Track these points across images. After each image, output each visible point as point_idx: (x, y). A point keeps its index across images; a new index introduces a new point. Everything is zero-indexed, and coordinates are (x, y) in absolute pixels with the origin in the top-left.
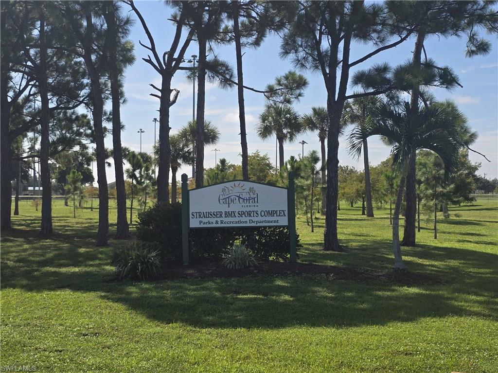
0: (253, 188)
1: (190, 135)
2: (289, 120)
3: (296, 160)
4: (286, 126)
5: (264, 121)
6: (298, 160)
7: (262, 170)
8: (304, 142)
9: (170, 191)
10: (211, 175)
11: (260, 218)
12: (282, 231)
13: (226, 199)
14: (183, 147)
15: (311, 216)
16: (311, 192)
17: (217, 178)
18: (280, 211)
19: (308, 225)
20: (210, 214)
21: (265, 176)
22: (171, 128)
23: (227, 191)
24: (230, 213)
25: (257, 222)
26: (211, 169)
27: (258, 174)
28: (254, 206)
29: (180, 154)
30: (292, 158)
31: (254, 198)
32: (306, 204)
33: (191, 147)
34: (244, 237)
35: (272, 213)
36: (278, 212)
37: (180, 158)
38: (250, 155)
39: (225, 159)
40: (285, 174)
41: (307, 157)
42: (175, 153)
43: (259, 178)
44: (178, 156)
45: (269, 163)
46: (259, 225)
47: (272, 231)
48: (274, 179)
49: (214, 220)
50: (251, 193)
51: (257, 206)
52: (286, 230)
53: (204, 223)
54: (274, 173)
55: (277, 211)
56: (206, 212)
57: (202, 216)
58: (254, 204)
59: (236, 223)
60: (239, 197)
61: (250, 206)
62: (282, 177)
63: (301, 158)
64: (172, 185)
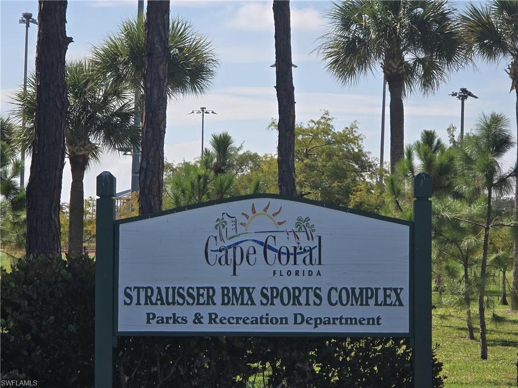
0: (307, 219)
1: (126, 63)
2: (420, 23)
3: (439, 142)
4: (413, 41)
5: (346, 25)
6: (448, 144)
7: (339, 174)
8: (465, 94)
9: (65, 229)
10: (187, 184)
11: (326, 310)
12: (392, 351)
13: (226, 249)
14: (106, 96)
15: (482, 310)
16: (483, 238)
17: (203, 190)
18: (385, 290)
19: (472, 337)
20: (178, 295)
21: (347, 191)
22: (70, 40)
23: (230, 226)
24: (238, 291)
25: (318, 321)
26: (187, 166)
27: (326, 185)
28: (310, 273)
29: (98, 118)
30: (429, 137)
31: (311, 250)
32: (466, 276)
33: (130, 98)
34: (278, 364)
35: (362, 296)
36: (381, 294)
37: (98, 130)
38: (305, 127)
39: (230, 134)
40: (407, 187)
41: (474, 136)
42: (81, 113)
43: (326, 192)
44: (91, 124)
45: (360, 151)
46: (322, 329)
47: (359, 349)
48: (373, 199)
49: (188, 312)
50: (302, 235)
51: (319, 273)
52: (404, 347)
53: (161, 321)
54: (374, 182)
55: (377, 289)
56: (167, 289)
57: (154, 299)
58: (310, 268)
59: (255, 321)
60: (266, 246)
61: (297, 273)
62: (396, 192)
63: (456, 139)
64: (71, 211)
